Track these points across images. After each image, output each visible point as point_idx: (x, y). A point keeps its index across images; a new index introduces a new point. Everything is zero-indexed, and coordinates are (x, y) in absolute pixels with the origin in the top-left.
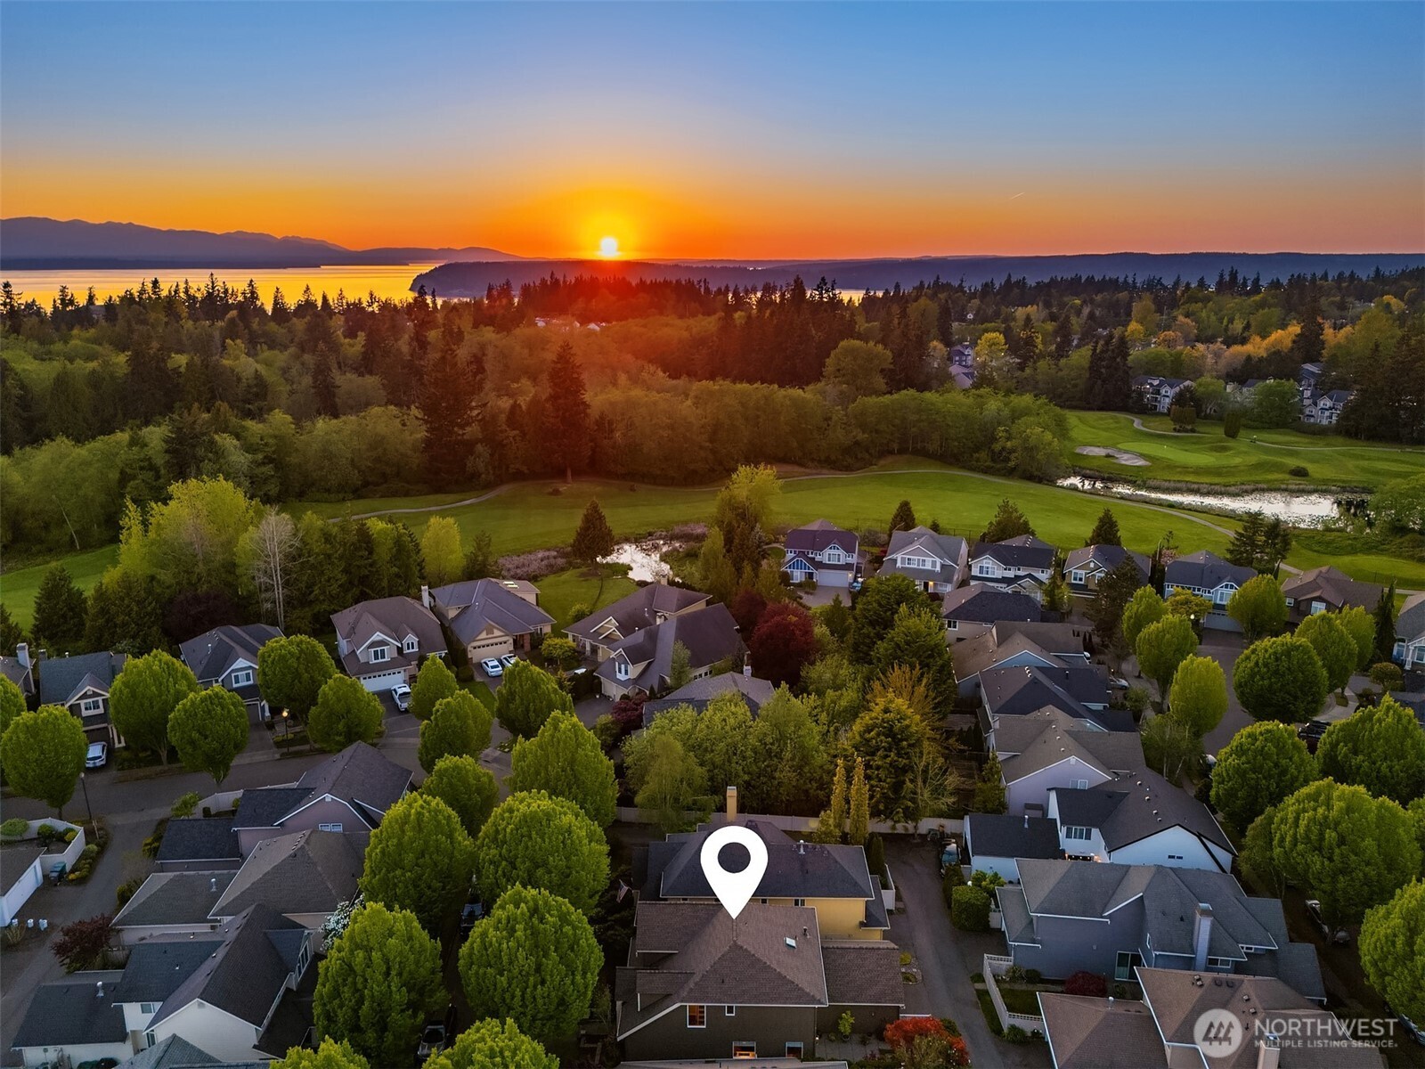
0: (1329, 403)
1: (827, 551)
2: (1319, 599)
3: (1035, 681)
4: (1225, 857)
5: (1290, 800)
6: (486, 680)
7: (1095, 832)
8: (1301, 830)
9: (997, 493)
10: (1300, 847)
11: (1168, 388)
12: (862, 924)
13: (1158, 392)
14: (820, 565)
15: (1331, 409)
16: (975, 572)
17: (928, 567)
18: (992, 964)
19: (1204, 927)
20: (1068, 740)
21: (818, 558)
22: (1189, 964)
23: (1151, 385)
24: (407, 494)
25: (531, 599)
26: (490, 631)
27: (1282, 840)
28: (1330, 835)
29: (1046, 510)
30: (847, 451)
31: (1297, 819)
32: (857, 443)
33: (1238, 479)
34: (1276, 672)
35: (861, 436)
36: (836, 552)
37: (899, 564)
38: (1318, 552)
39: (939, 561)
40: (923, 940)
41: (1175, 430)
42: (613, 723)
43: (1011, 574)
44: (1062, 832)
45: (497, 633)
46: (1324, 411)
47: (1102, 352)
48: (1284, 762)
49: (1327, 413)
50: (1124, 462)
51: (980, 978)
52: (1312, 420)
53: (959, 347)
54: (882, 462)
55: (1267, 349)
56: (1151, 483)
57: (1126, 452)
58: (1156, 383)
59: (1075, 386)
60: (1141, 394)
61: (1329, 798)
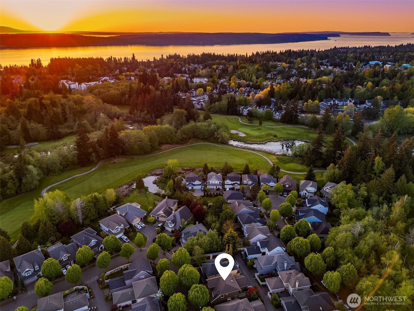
0: (278, 114)
1: (196, 182)
2: (287, 184)
3: (249, 217)
4: (284, 249)
5: (293, 240)
6: (139, 230)
7: (266, 248)
8: (295, 245)
9: (218, 150)
10: (295, 248)
11: (245, 109)
12: (237, 273)
13: (243, 110)
14: (194, 185)
15: (279, 115)
16: (226, 183)
17: (216, 183)
18: (256, 275)
19: (286, 265)
20: (258, 231)
21: (194, 183)
22: (284, 270)
23: (241, 108)
24: (75, 169)
25: (139, 207)
26: (136, 219)
27: (293, 247)
28: (299, 246)
29: (230, 155)
30: (181, 140)
31: (295, 244)
32: (184, 138)
33: (264, 139)
34: (286, 210)
35: (184, 136)
36: (197, 182)
37: (210, 183)
38: (283, 163)
39: (219, 182)
40: (244, 272)
41: (249, 123)
42: (175, 238)
43: (233, 183)
44: (261, 249)
45: (137, 219)
46: (277, 116)
47: (230, 101)
48: (291, 232)
49: (278, 116)
50: (240, 135)
51: (255, 277)
52: (275, 117)
53: (191, 91)
54: (190, 141)
55: (263, 94)
56: (248, 142)
57: (241, 132)
58: (242, 108)
59: (225, 109)
60: (239, 111)
61: (299, 240)
